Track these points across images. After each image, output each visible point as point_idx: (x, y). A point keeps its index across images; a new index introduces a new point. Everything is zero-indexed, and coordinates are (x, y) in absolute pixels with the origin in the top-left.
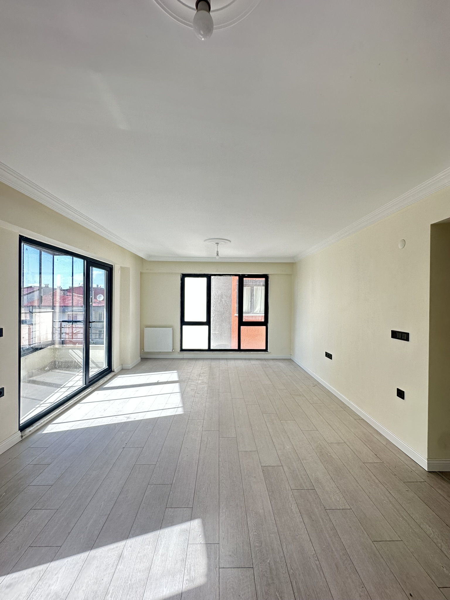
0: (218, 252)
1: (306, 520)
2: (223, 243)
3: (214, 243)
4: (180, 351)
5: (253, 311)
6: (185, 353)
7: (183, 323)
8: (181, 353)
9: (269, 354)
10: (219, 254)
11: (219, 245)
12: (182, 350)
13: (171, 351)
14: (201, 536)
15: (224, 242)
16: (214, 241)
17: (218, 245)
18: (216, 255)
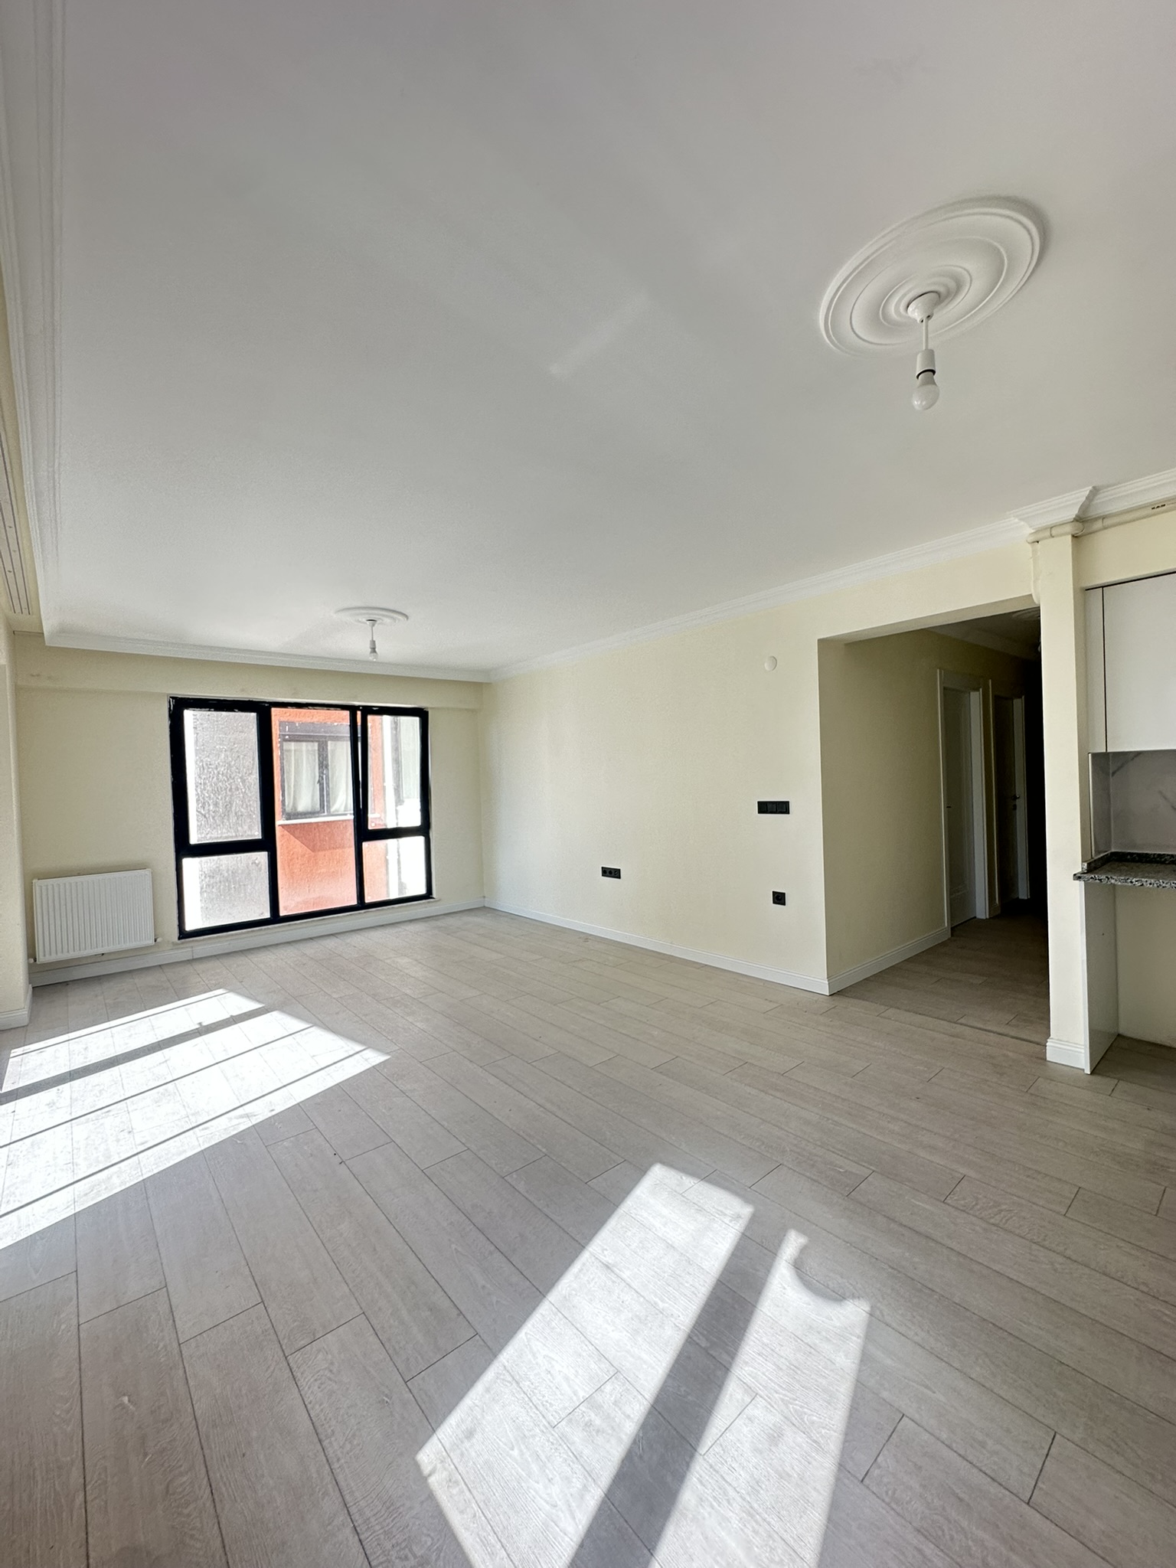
0: (373, 642)
1: (778, 1094)
2: (387, 621)
3: (364, 620)
4: (179, 938)
5: (329, 807)
6: (196, 944)
7: (184, 848)
8: (182, 946)
9: (438, 903)
10: (377, 650)
11: (376, 625)
12: (184, 935)
13: (151, 942)
14: (684, 1178)
15: (392, 618)
16: (361, 614)
17: (373, 625)
18: (370, 650)
